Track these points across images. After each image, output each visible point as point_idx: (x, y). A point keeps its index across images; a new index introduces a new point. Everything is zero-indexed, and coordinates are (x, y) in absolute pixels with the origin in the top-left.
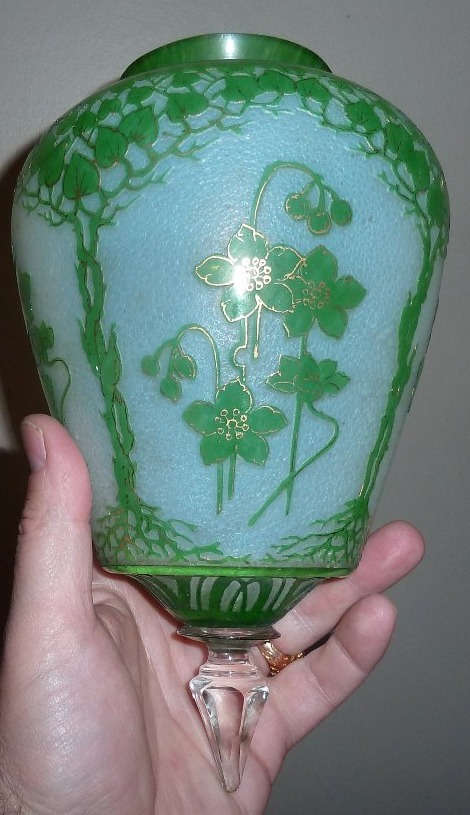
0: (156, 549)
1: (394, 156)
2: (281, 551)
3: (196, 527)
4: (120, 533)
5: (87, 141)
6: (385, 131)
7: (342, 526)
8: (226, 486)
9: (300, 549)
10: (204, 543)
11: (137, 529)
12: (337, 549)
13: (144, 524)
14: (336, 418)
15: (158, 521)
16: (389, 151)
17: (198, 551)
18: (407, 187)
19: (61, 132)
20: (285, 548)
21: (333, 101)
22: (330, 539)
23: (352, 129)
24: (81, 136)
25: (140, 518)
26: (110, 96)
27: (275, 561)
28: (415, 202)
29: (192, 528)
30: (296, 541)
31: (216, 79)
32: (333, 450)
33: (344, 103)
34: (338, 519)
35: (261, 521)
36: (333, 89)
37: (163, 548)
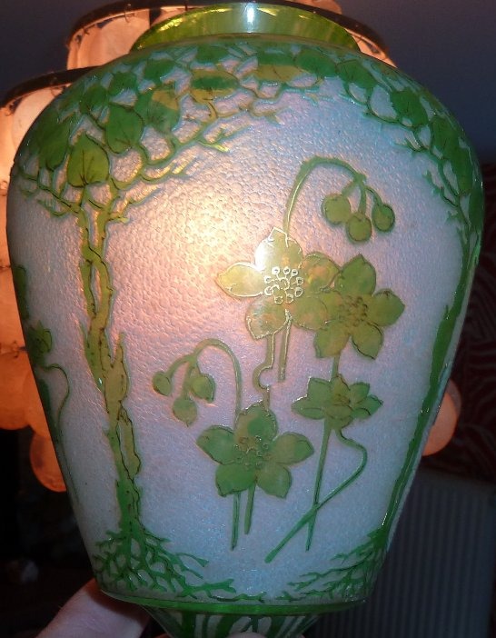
0: (162, 583)
1: (440, 155)
2: (299, 588)
3: (207, 562)
4: (121, 560)
5: (96, 120)
6: (431, 125)
7: (363, 557)
8: (242, 520)
9: (319, 586)
10: (215, 580)
11: (141, 559)
12: (356, 581)
13: (149, 555)
14: (364, 445)
15: (165, 553)
16: (435, 148)
17: (207, 587)
18: (452, 190)
19: (65, 108)
20: (303, 585)
21: (377, 89)
22: (350, 574)
23: (398, 122)
24: (88, 114)
25: (145, 548)
26: (124, 70)
27: (291, 599)
28: (458, 207)
29: (203, 563)
30: (315, 577)
31: (247, 56)
32: (359, 480)
33: (389, 92)
34: (359, 552)
35: (279, 557)
36: (377, 75)
37: (170, 582)
